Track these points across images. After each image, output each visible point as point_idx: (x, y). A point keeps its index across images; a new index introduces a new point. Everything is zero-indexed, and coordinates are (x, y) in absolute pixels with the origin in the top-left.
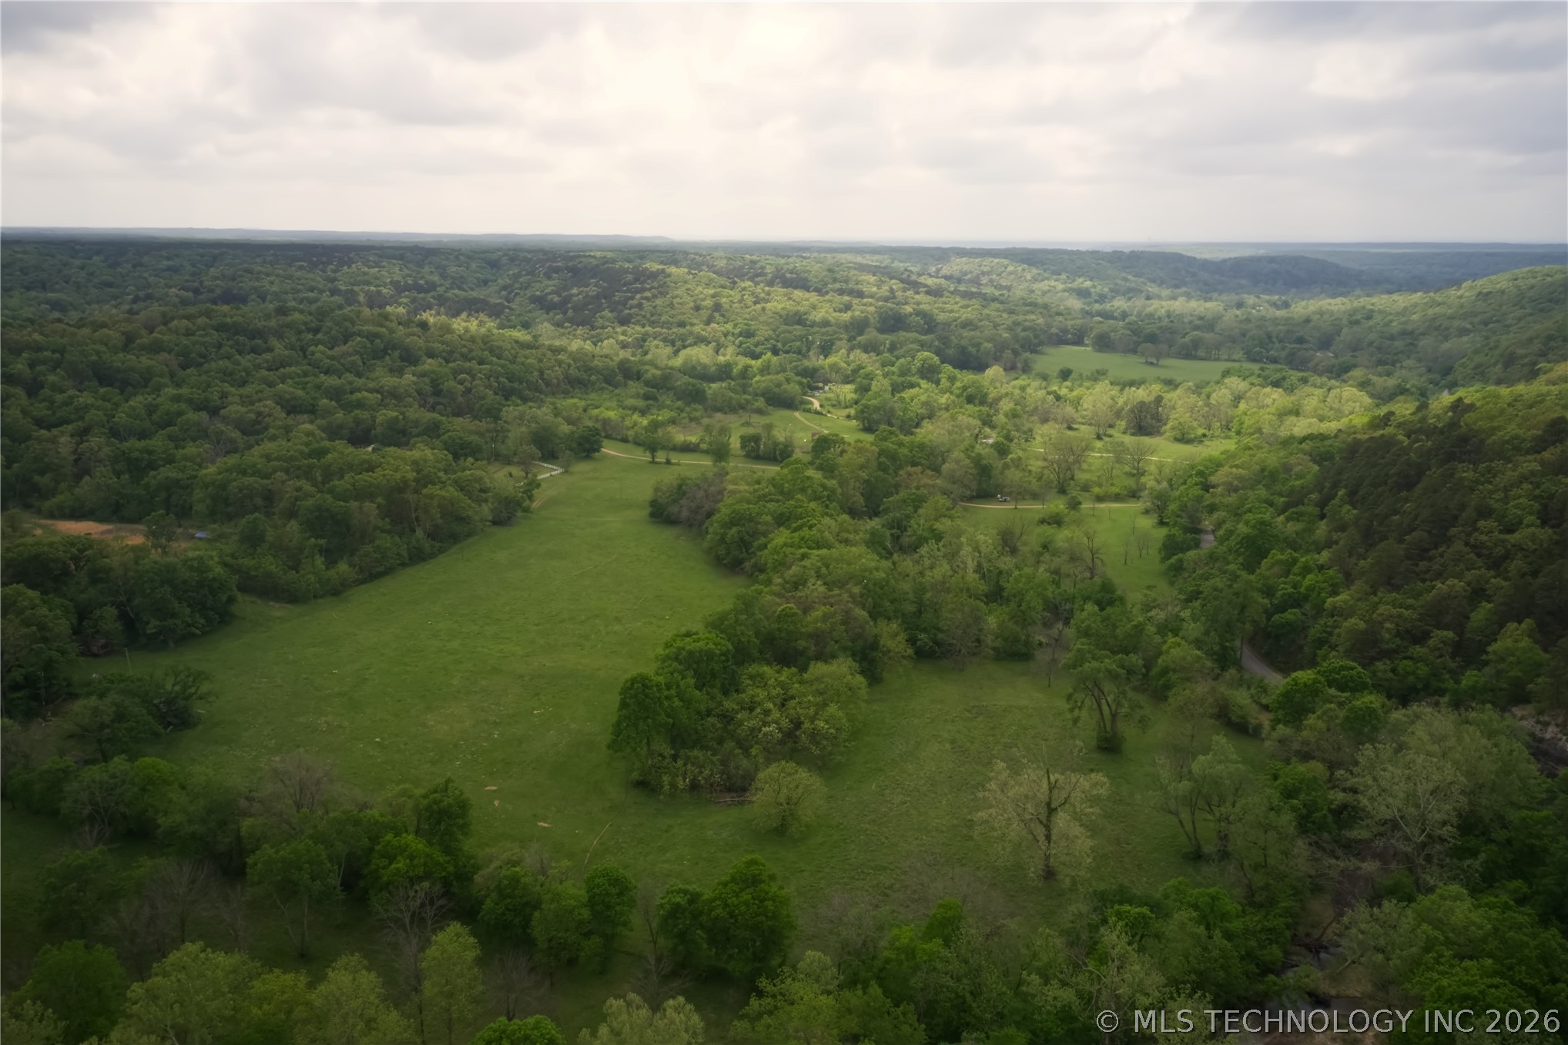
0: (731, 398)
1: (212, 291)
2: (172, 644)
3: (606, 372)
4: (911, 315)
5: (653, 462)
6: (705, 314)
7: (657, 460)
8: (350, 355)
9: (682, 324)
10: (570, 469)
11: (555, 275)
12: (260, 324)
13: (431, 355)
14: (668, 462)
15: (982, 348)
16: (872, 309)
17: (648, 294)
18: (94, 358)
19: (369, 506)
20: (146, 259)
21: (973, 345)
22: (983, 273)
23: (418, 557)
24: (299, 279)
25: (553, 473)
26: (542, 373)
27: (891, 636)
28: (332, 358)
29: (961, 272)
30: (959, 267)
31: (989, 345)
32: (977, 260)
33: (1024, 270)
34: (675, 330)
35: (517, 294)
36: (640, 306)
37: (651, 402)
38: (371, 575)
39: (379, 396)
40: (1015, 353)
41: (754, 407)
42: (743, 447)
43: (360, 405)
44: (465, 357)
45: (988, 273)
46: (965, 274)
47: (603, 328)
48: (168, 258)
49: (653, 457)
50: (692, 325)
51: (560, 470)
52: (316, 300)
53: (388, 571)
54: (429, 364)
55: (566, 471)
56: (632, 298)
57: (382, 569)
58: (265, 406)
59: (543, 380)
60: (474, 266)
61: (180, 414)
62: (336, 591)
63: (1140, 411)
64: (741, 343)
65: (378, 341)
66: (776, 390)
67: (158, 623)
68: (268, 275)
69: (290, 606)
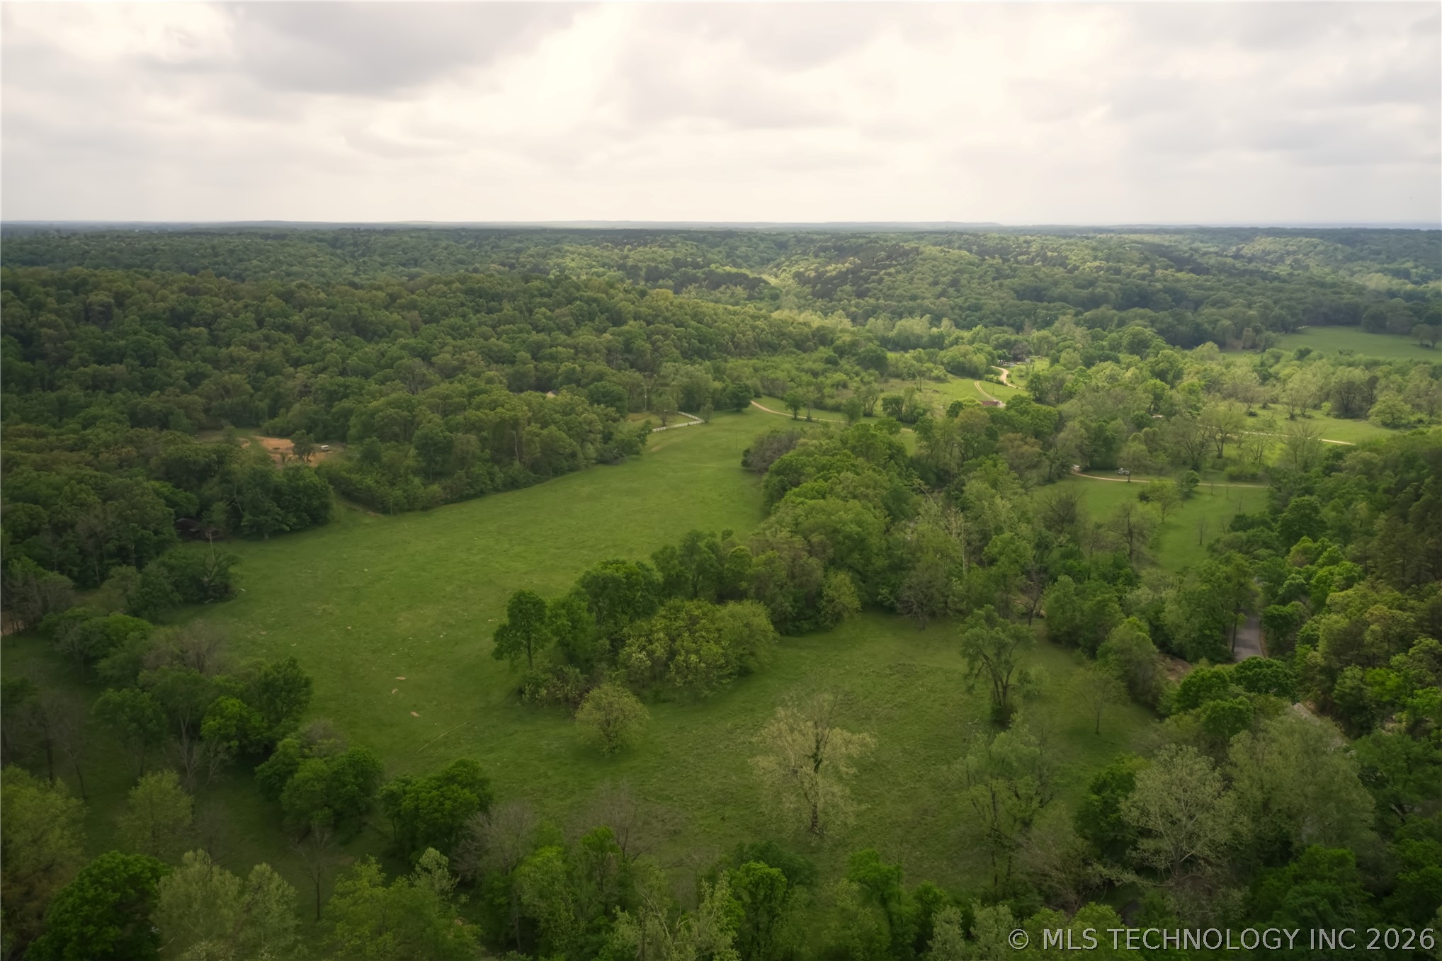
0: (912, 365)
1: (524, 266)
2: (267, 537)
3: (798, 338)
4: (1160, 290)
5: (795, 419)
6: (939, 288)
7: (799, 417)
8: (567, 315)
9: (914, 298)
10: (711, 421)
11: (822, 254)
12: (499, 289)
13: (636, 317)
14: (809, 420)
15: (1220, 323)
16: (1116, 286)
17: (892, 270)
18: (355, 313)
19: (472, 437)
20: (502, 243)
21: (1210, 323)
22: (1288, 253)
23: (513, 485)
24: (596, 257)
25: (692, 423)
26: (734, 335)
27: (842, 588)
28: (550, 318)
29: (1263, 251)
30: (1261, 247)
31: (1227, 323)
32: (1283, 240)
33: (1336, 249)
34: (905, 303)
35: (784, 270)
36: (881, 281)
37: (829, 366)
38: (459, 497)
39: (572, 351)
40: (1257, 331)
41: (933, 375)
42: (885, 409)
43: (553, 358)
44: (666, 320)
45: (1294, 252)
46: (1269, 253)
47: (840, 300)
48: (520, 242)
49: (795, 414)
50: (923, 298)
51: (700, 421)
53: (481, 494)
54: (631, 326)
55: (706, 422)
56: (876, 274)
57: (472, 492)
58: (468, 355)
59: (733, 342)
60: (762, 246)
61: (401, 358)
62: (427, 507)
63: (1349, 392)
64: (967, 316)
65: (594, 305)
66: (961, 359)
67: (251, 517)
68: (573, 253)
69: (382, 516)
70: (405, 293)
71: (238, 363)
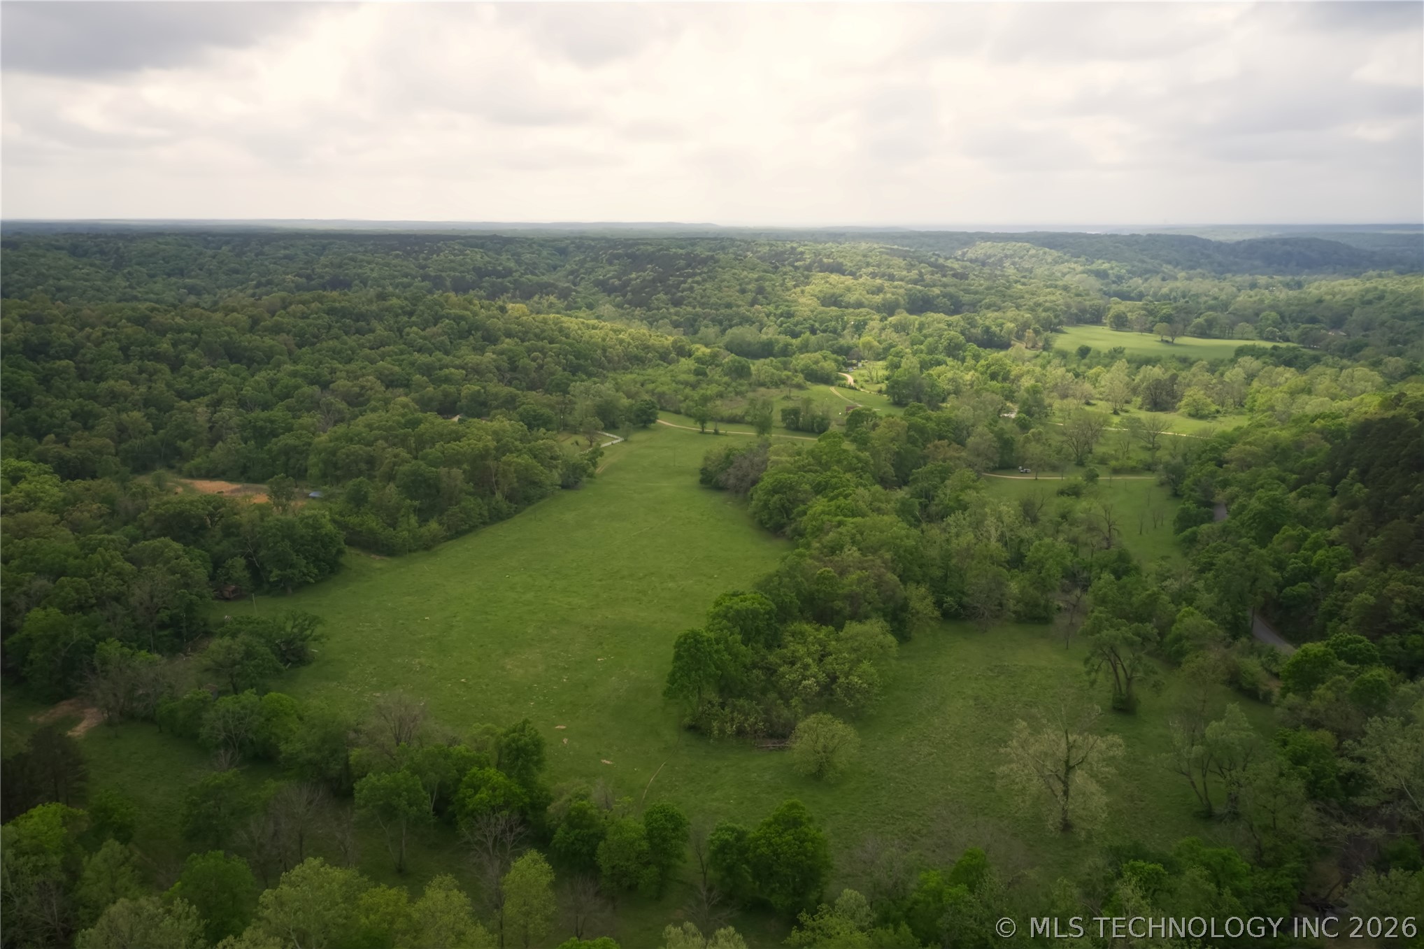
0: (773, 374)
1: (322, 277)
2: (290, 591)
3: (661, 350)
4: (938, 296)
5: (703, 432)
6: (750, 296)
7: (706, 430)
8: (440, 335)
9: (729, 306)
10: (630, 438)
11: (616, 261)
12: (364, 308)
13: (509, 335)
14: (716, 433)
15: (1005, 326)
16: (902, 291)
17: (698, 278)
18: (226, 338)
19: (456, 472)
20: (266, 248)
21: (998, 325)
22: (1006, 256)
23: (497, 517)
24: (395, 266)
25: (615, 442)
26: (604, 350)
27: (920, 599)
28: (425, 338)
29: (985, 255)
30: (983, 251)
31: (1012, 325)
32: (1001, 244)
33: (1045, 253)
34: (723, 311)
35: (582, 278)
36: (691, 289)
37: (701, 377)
38: (457, 533)
39: (464, 372)
40: (1036, 332)
41: (794, 382)
42: (784, 420)
43: (447, 380)
44: (538, 337)
45: (1011, 256)
46: (989, 257)
47: (658, 309)
48: (285, 248)
49: (703, 428)
50: (739, 306)
51: (620, 439)
52: (409, 285)
53: (472, 529)
54: (507, 343)
55: (626, 440)
56: (684, 282)
57: (467, 527)
58: (367, 381)
59: (606, 357)
60: (545, 253)
61: (297, 387)
62: (427, 546)
63: (1156, 389)
64: (782, 323)
65: (463, 323)
66: (814, 367)
67: (279, 572)
68: (369, 263)
69: (388, 559)
70: (267, 316)
71: (122, 399)
